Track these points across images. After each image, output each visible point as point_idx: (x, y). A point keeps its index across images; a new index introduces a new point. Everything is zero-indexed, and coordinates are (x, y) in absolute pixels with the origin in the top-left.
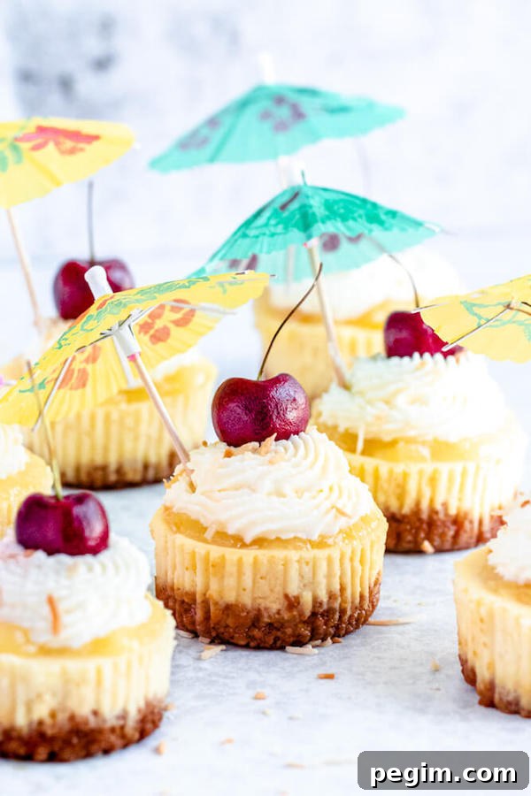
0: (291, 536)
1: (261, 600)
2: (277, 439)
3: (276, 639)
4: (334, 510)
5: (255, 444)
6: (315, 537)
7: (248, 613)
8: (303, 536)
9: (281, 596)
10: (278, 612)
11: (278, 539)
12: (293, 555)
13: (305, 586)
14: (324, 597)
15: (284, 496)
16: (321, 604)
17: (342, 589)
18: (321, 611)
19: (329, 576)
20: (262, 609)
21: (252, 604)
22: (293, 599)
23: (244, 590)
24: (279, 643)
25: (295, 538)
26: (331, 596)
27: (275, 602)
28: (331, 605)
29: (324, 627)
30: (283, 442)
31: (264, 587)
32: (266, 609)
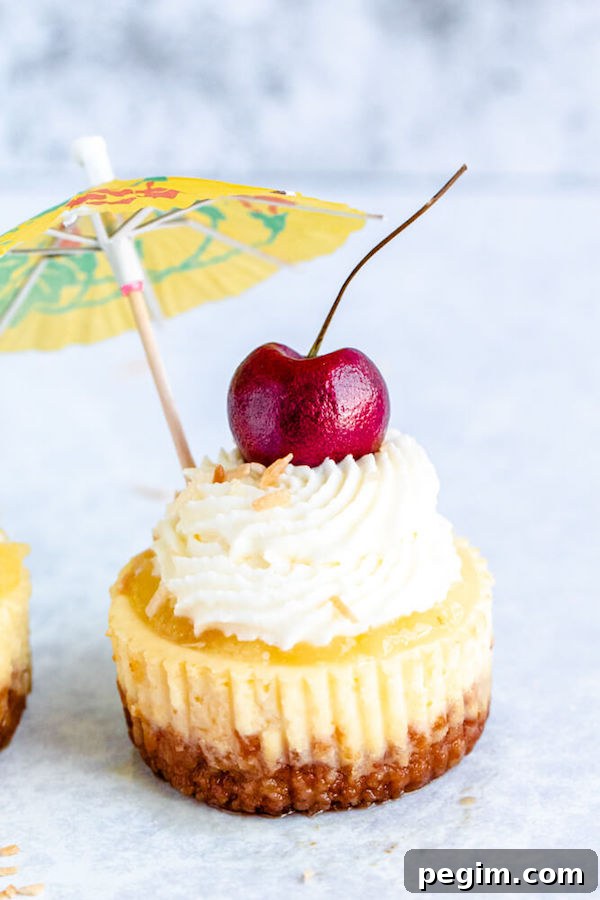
0: (253, 638)
1: (200, 733)
2: (295, 462)
3: (233, 797)
4: (330, 604)
5: (258, 467)
6: (287, 646)
7: (185, 748)
8: (269, 640)
9: (230, 733)
10: (228, 757)
11: (234, 638)
12: (241, 672)
13: (268, 722)
14: (300, 744)
15: (266, 565)
16: (296, 755)
17: (338, 735)
18: (298, 765)
19: (311, 711)
20: (204, 749)
21: (190, 736)
22: (247, 742)
23: (175, 712)
24: (235, 804)
25: (258, 641)
26: (315, 745)
27: (220, 740)
28: (316, 759)
29: (310, 791)
30: (305, 469)
31: (202, 715)
32: (210, 748)
